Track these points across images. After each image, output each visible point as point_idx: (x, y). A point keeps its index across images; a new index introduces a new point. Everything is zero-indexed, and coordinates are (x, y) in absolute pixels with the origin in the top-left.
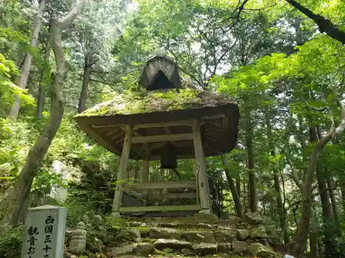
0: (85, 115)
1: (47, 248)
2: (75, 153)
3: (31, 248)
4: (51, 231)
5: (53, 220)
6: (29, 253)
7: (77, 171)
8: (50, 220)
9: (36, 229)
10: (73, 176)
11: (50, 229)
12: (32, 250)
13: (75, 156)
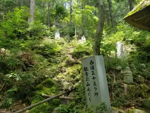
0: (129, 15)
1: (94, 78)
2: (131, 38)
3: (87, 78)
4: (94, 69)
5: (93, 62)
6: (87, 81)
7: (133, 46)
8: (92, 62)
9: (87, 68)
10: (132, 49)
11: (93, 68)
12: (88, 79)
13: (131, 39)
